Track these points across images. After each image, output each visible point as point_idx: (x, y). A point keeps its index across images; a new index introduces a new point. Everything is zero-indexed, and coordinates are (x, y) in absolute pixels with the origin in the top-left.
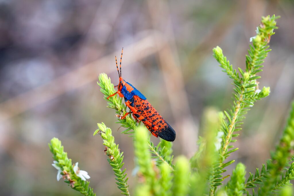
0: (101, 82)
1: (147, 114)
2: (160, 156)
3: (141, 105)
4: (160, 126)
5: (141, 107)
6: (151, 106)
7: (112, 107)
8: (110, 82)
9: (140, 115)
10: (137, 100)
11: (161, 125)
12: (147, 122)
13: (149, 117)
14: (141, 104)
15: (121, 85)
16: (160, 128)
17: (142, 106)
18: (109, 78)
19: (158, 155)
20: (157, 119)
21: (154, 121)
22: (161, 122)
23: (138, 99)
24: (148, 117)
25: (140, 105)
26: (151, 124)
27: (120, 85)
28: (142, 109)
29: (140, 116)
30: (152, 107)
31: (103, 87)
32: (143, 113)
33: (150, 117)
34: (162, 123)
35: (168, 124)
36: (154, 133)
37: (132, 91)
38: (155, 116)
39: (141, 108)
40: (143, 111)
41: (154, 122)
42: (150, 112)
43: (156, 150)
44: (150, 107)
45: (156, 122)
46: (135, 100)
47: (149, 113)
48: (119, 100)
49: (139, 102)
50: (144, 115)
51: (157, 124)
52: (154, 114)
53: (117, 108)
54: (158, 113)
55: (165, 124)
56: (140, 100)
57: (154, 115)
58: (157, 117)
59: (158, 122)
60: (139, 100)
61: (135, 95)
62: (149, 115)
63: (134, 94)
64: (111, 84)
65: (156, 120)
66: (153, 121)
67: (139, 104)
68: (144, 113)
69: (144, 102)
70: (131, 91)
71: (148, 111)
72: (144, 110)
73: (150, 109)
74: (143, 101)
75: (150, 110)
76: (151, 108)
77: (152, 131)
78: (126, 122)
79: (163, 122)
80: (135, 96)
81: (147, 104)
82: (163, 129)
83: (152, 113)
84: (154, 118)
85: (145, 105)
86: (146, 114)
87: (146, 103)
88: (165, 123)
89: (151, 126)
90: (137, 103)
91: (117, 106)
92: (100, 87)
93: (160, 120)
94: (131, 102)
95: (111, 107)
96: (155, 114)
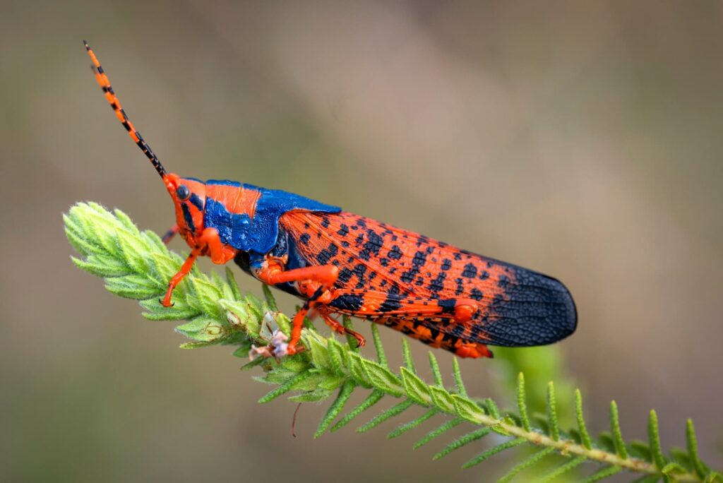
0: (91, 247)
1: (388, 269)
2: (556, 439)
3: (338, 243)
4: (476, 295)
5: (344, 253)
6: (382, 226)
7: (207, 338)
8: (134, 227)
9: (358, 291)
10: (308, 231)
11: (478, 284)
12: (411, 302)
13: (403, 278)
14: (332, 238)
15: (192, 208)
16: (484, 303)
17: (346, 244)
18: (118, 211)
19: (545, 440)
20: (447, 265)
21: (436, 286)
22: (470, 271)
23: (307, 225)
24: (400, 282)
25: (333, 245)
26: (434, 302)
27: (185, 207)
28: (352, 259)
29: (361, 295)
30: (388, 226)
31: (112, 265)
32: (366, 275)
33: (407, 277)
34: (479, 272)
35: (507, 266)
36: (464, 341)
37: (260, 204)
38: (428, 258)
39: (346, 258)
40: (363, 265)
41: (441, 288)
42: (396, 253)
43: (519, 423)
44: (383, 230)
45: (450, 285)
46: (297, 236)
47: (393, 263)
48: (220, 285)
49: (319, 235)
50: (376, 282)
51: (459, 291)
52: (421, 253)
53: (236, 321)
54: (433, 239)
55: (496, 273)
56: (319, 220)
57: (420, 259)
58: (440, 262)
59: (460, 281)
60: (316, 222)
61: (283, 214)
62: (398, 274)
63: (275, 210)
64: (143, 233)
65: (442, 277)
66: (431, 287)
67: (327, 246)
68: (374, 274)
69: (342, 221)
70: (254, 206)
71: (383, 253)
72: (365, 262)
73: (387, 238)
74: (335, 223)
75: (388, 244)
76: (390, 232)
77: (455, 340)
78: (313, 367)
79: (481, 267)
80: (286, 219)
81: (361, 223)
82: (498, 300)
83: (409, 250)
84: (431, 268)
85: (356, 233)
86: (384, 271)
87: (355, 224)
88: (489, 265)
89: (439, 309)
90: (316, 245)
91: (229, 316)
92: (100, 276)
93: (459, 266)
94: (282, 254)
95: (200, 338)
96: (423, 248)
